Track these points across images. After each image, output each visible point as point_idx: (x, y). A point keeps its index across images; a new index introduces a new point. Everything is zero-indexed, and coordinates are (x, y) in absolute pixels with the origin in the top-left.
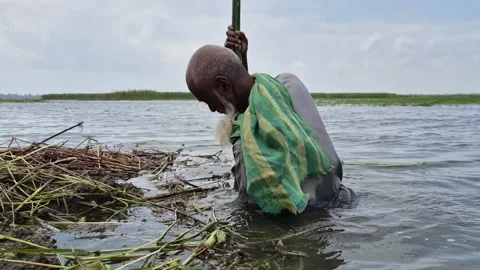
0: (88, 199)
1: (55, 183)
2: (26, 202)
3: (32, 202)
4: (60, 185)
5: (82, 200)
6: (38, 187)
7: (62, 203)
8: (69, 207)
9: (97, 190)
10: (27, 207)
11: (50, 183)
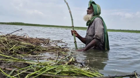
0: (30, 49)
1: (19, 44)
2: (11, 49)
3: (13, 49)
4: (21, 45)
5: (28, 49)
6: (14, 45)
7: (22, 50)
8: (24, 51)
9: (32, 46)
10: (12, 50)
11: (18, 44)
